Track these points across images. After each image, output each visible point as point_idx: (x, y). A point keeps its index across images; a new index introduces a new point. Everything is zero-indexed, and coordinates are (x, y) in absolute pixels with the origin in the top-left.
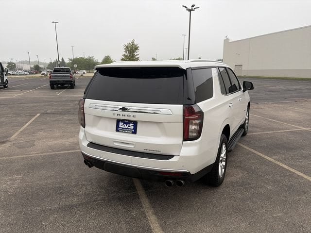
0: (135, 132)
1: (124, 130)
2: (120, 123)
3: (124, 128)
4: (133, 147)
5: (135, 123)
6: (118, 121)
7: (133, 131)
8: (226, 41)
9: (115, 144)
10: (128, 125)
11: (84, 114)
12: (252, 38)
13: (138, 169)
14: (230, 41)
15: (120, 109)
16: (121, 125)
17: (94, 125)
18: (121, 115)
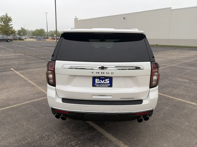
0: (111, 86)
1: (100, 85)
2: (96, 80)
3: (100, 83)
4: (111, 97)
5: (111, 79)
6: (94, 78)
7: (109, 85)
8: (76, 19)
9: (93, 97)
10: (104, 81)
11: (55, 74)
12: (91, 19)
13: (119, 114)
14: (78, 20)
15: (99, 68)
16: (97, 81)
17: (67, 83)
18: (100, 73)
